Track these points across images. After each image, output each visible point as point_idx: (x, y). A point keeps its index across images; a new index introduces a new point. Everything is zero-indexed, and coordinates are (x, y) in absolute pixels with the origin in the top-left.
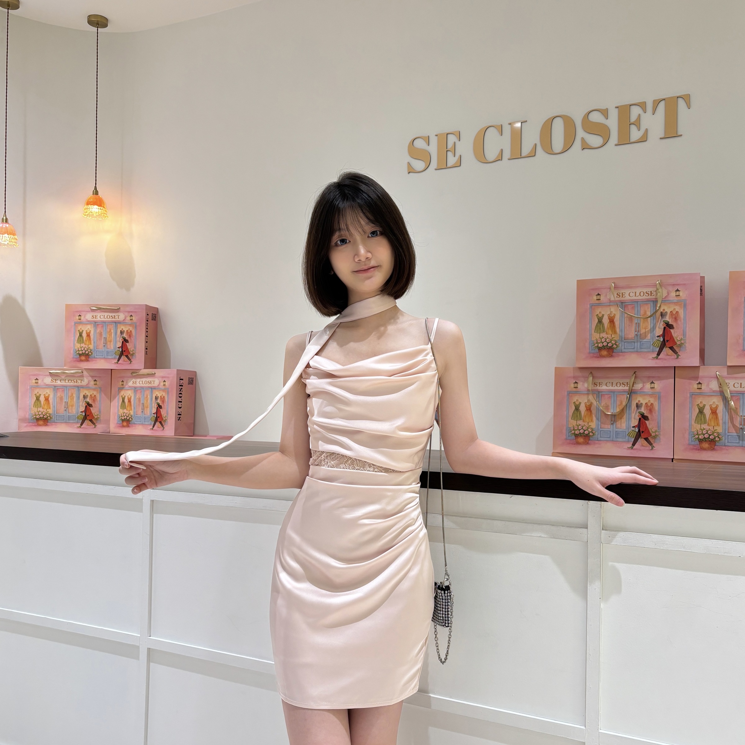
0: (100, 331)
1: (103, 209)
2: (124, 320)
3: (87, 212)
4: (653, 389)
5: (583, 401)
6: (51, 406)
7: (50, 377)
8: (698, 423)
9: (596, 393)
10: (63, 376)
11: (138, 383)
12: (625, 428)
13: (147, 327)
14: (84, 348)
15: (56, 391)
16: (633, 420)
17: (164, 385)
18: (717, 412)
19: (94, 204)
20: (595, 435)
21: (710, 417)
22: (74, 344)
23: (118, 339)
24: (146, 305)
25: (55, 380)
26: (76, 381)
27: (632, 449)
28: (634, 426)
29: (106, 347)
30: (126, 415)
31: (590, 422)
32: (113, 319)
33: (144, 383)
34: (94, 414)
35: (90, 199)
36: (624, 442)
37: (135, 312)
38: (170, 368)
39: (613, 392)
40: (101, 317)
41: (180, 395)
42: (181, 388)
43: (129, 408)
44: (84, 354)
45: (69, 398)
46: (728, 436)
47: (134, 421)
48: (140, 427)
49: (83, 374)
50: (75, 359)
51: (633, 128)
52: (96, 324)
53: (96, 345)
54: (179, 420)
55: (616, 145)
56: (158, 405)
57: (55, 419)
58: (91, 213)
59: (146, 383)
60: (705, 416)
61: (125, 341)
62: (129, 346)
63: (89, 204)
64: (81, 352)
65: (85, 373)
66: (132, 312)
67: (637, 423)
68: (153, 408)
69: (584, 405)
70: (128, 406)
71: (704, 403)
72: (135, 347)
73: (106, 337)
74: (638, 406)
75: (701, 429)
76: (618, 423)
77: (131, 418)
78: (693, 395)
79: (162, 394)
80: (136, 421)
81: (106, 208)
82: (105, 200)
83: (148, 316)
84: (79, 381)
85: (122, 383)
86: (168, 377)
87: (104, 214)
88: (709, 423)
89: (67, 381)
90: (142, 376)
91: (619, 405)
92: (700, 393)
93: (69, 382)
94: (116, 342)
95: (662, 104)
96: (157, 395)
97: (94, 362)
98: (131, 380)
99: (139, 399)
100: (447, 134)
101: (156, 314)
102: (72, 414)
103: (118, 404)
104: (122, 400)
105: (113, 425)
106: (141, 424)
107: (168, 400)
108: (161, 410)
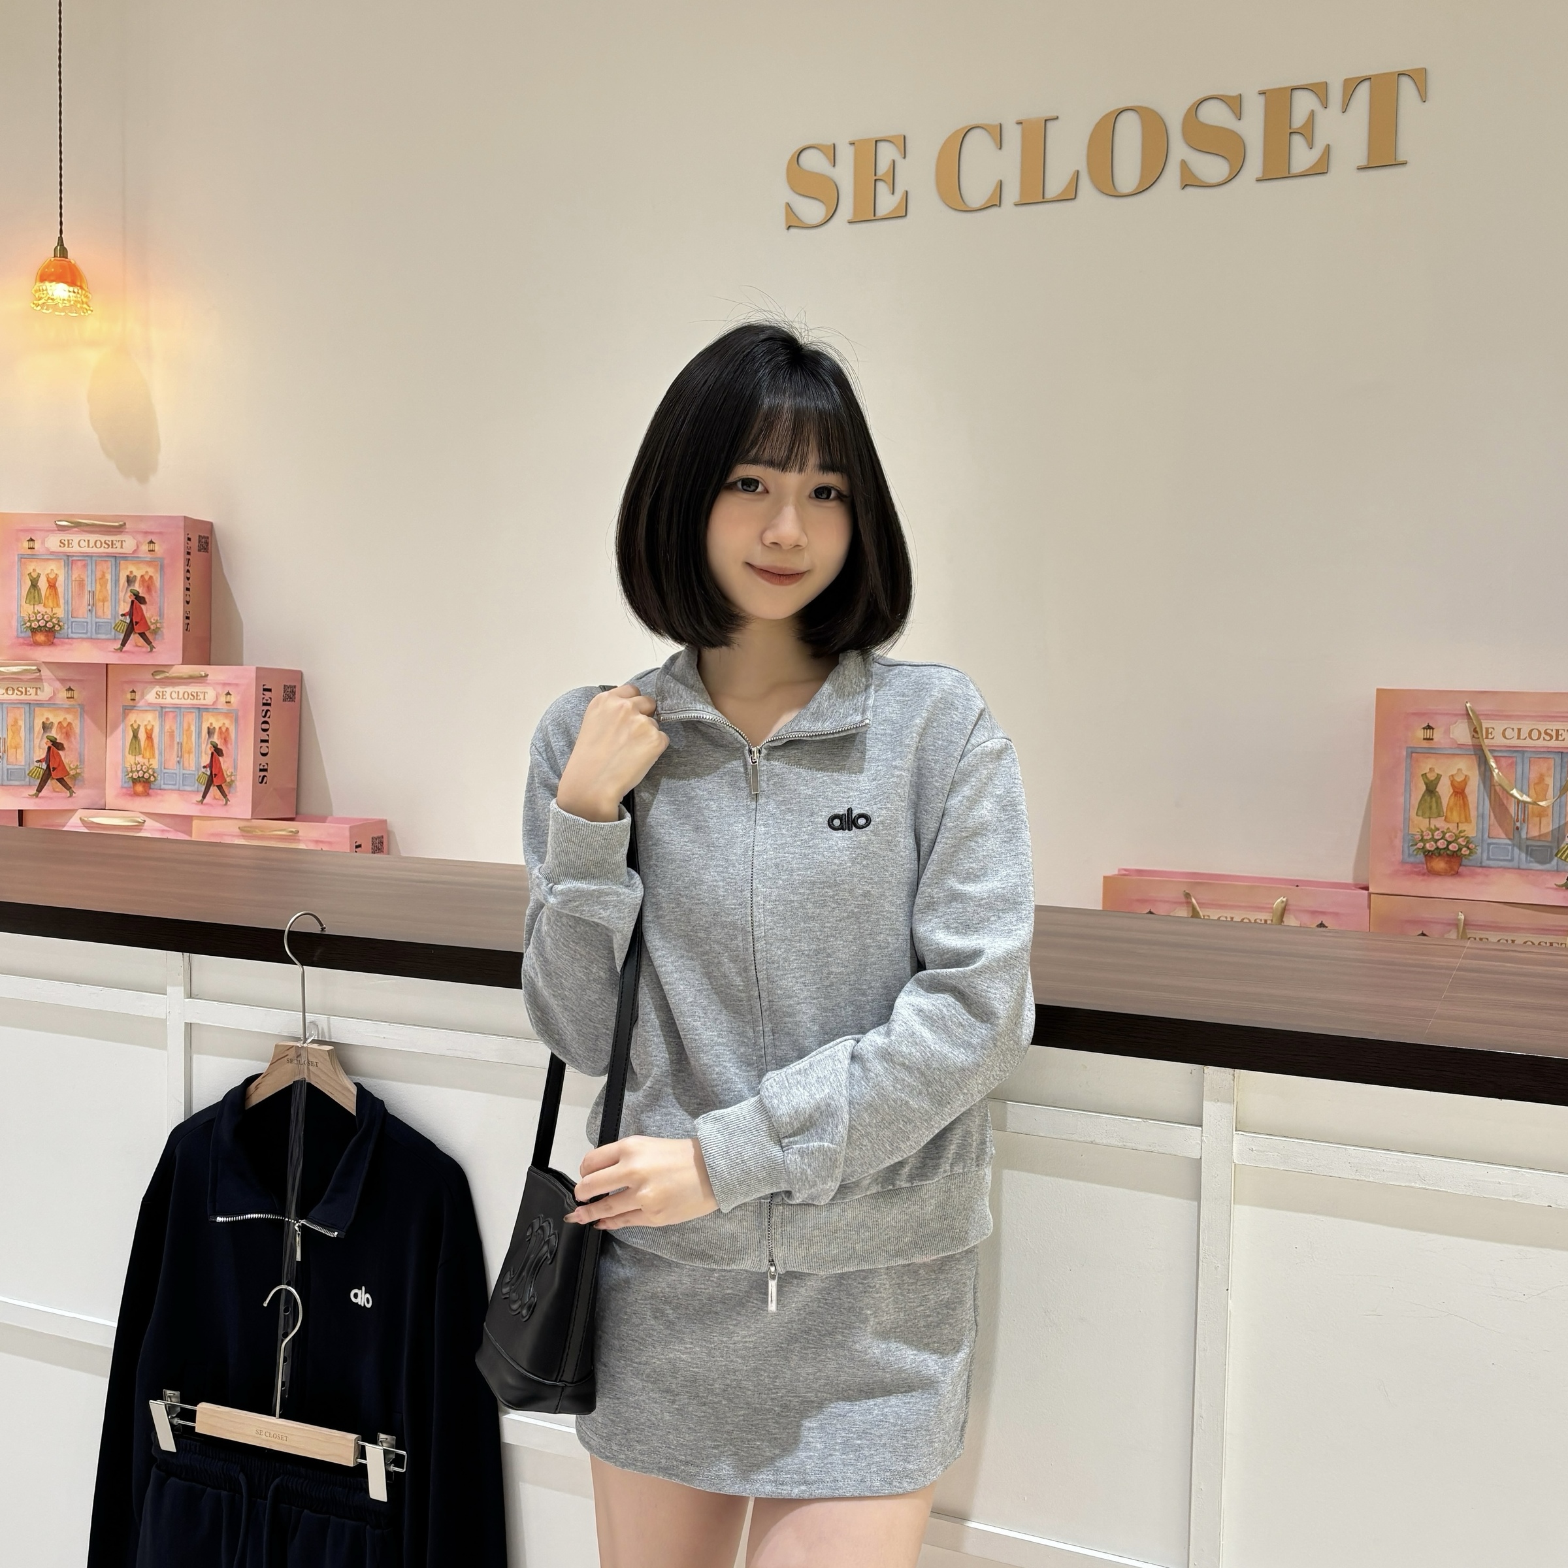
0: (79, 576)
1: (80, 290)
2: (135, 551)
3: (40, 299)
11: (168, 695)
13: (188, 568)
17: (226, 702)
19: (58, 279)
23: (122, 595)
24: (185, 517)
26: (23, 690)
29: (94, 613)
30: (141, 770)
32: (110, 550)
33: (181, 696)
34: (69, 765)
35: (49, 267)
37: (161, 533)
38: (242, 665)
40: (80, 543)
41: (265, 726)
42: (267, 711)
43: (148, 752)
44: (43, 628)
45: (9, 729)
47: (160, 782)
48: (174, 797)
49: (40, 675)
50: (21, 641)
51: (1298, 142)
52: (69, 560)
53: (70, 609)
54: (261, 783)
55: (1258, 180)
56: (214, 747)
58: (50, 300)
59: (186, 696)
61: (138, 599)
62: (148, 611)
63: (45, 280)
64: (35, 625)
65: (46, 673)
66: (152, 533)
68: (203, 754)
70: (145, 749)
72: (161, 615)
73: (94, 589)
77: (154, 776)
79: (224, 724)
80: (164, 784)
81: (86, 289)
83: (188, 542)
84: (33, 691)
85: (131, 696)
86: (237, 685)
87: (83, 302)
89: (3, 691)
90: (179, 681)
93: (8, 694)
94: (116, 602)
97: (66, 647)
98: (153, 688)
99: (172, 735)
100: (876, 141)
101: (208, 538)
102: (16, 767)
103: (124, 744)
104: (132, 734)
105: (112, 791)
106: (175, 790)
107: (236, 738)
108: (220, 758)
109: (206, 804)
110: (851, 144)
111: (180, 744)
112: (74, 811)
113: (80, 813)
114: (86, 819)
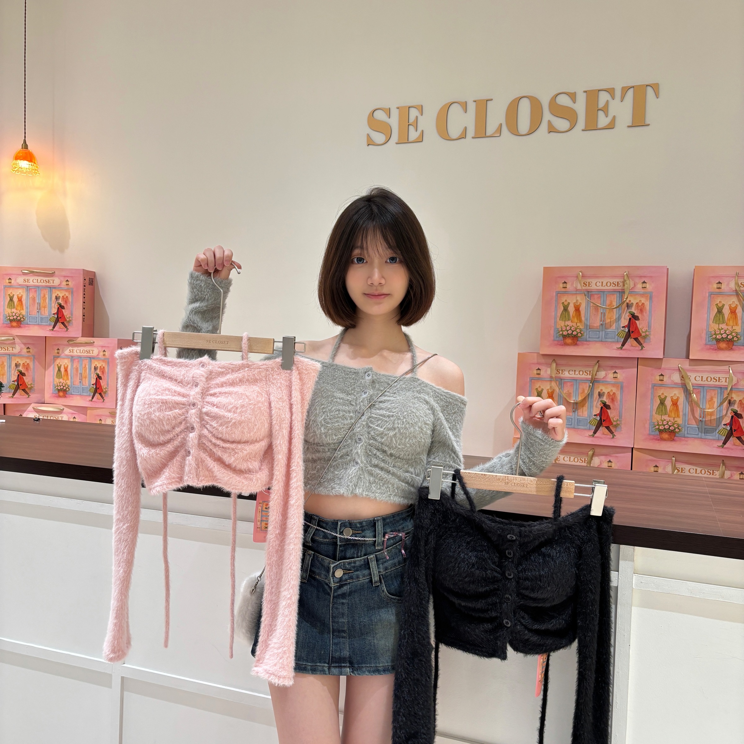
0: (33, 296)
1: (34, 164)
2: (59, 285)
3: (15, 168)
4: (615, 379)
8: (659, 414)
9: (559, 380)
11: (75, 351)
12: (586, 416)
13: (84, 293)
16: (595, 408)
17: (103, 355)
18: (678, 404)
19: (24, 158)
21: (671, 409)
23: (53, 305)
24: (83, 270)
26: (6, 348)
27: (594, 436)
28: (596, 414)
30: (62, 385)
32: (48, 284)
33: (81, 352)
34: (28, 383)
35: (19, 153)
36: (585, 429)
37: (72, 277)
38: (110, 338)
39: (575, 380)
40: (33, 281)
44: (15, 320)
46: (688, 427)
47: (71, 391)
48: (78, 397)
49: (14, 342)
50: (5, 325)
51: (601, 114)
52: (28, 288)
53: (28, 311)
55: (583, 130)
56: (97, 375)
58: (20, 168)
59: (84, 352)
60: (665, 407)
61: (61, 307)
62: (66, 312)
63: (18, 159)
64: (12, 318)
65: (17, 340)
66: (68, 276)
67: (598, 412)
69: (546, 392)
70: (64, 376)
71: (665, 394)
72: (72, 314)
74: (600, 395)
75: (662, 420)
76: (580, 411)
77: (68, 389)
78: (654, 386)
79: (102, 365)
81: (37, 163)
83: (85, 281)
84: (11, 349)
85: (57, 351)
86: (108, 347)
87: (35, 170)
88: (670, 413)
90: (80, 345)
91: (581, 393)
92: (661, 385)
94: (51, 308)
95: (631, 92)
96: (96, 365)
97: (27, 328)
98: (68, 348)
99: (77, 369)
100: (409, 107)
101: (93, 279)
103: (54, 373)
104: (57, 369)
105: (48, 395)
106: (79, 395)
107: (108, 371)
108: (100, 380)
109: (94, 401)
110: (397, 108)
111: (81, 374)
112: (30, 404)
113: (33, 405)
114: (35, 408)
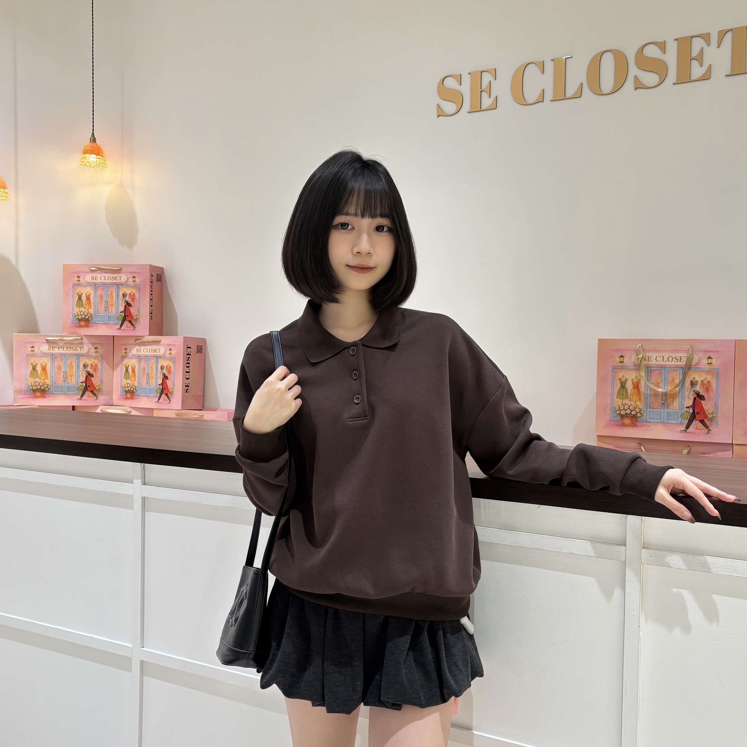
0: (101, 294)
1: (101, 158)
2: (126, 282)
3: (83, 162)
4: (711, 365)
5: (631, 377)
6: (49, 376)
7: (47, 345)
9: (646, 368)
10: (61, 343)
11: (142, 351)
12: (677, 408)
13: (152, 289)
14: (84, 313)
15: (53, 360)
16: (687, 399)
17: (170, 354)
19: (92, 152)
20: (644, 416)
22: (73, 308)
24: (150, 265)
25: (53, 347)
26: (75, 348)
27: (686, 432)
28: (688, 406)
29: (107, 311)
30: (130, 386)
31: (637, 401)
32: (115, 281)
33: (148, 351)
34: (96, 384)
35: (87, 147)
36: (676, 424)
37: (139, 273)
38: (177, 335)
39: (664, 367)
40: (101, 278)
41: (188, 365)
42: (189, 358)
43: (133, 378)
44: (83, 319)
45: (68, 367)
47: (138, 391)
48: (145, 399)
49: (83, 341)
50: (74, 325)
51: (695, 64)
52: (96, 286)
53: (96, 310)
54: (186, 392)
55: (674, 83)
56: (164, 375)
57: (53, 390)
58: (88, 163)
59: (151, 351)
61: (128, 305)
62: (133, 310)
63: (86, 153)
64: (80, 317)
65: (85, 340)
66: (134, 273)
67: (691, 403)
68: (159, 379)
69: (631, 382)
70: (131, 376)
72: (139, 312)
73: (107, 300)
76: (670, 404)
77: (136, 390)
79: (169, 364)
80: (140, 393)
81: (104, 157)
82: (104, 148)
83: (152, 277)
84: (79, 349)
85: (125, 351)
86: (174, 345)
87: (103, 163)
89: (65, 349)
90: (147, 343)
91: (672, 383)
93: (68, 350)
95: (729, 35)
96: (163, 364)
97: (95, 328)
98: (135, 347)
99: (144, 369)
100: (481, 72)
101: (161, 275)
102: (72, 385)
103: (122, 374)
104: (125, 369)
105: (116, 397)
106: (146, 396)
107: (174, 371)
108: (167, 380)
109: (160, 403)
110: (469, 74)
111: (148, 374)
112: (98, 406)
113: (101, 407)
114: (104, 410)
